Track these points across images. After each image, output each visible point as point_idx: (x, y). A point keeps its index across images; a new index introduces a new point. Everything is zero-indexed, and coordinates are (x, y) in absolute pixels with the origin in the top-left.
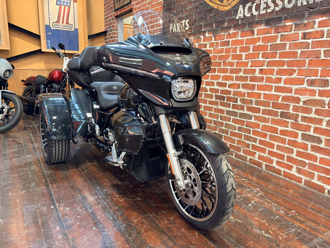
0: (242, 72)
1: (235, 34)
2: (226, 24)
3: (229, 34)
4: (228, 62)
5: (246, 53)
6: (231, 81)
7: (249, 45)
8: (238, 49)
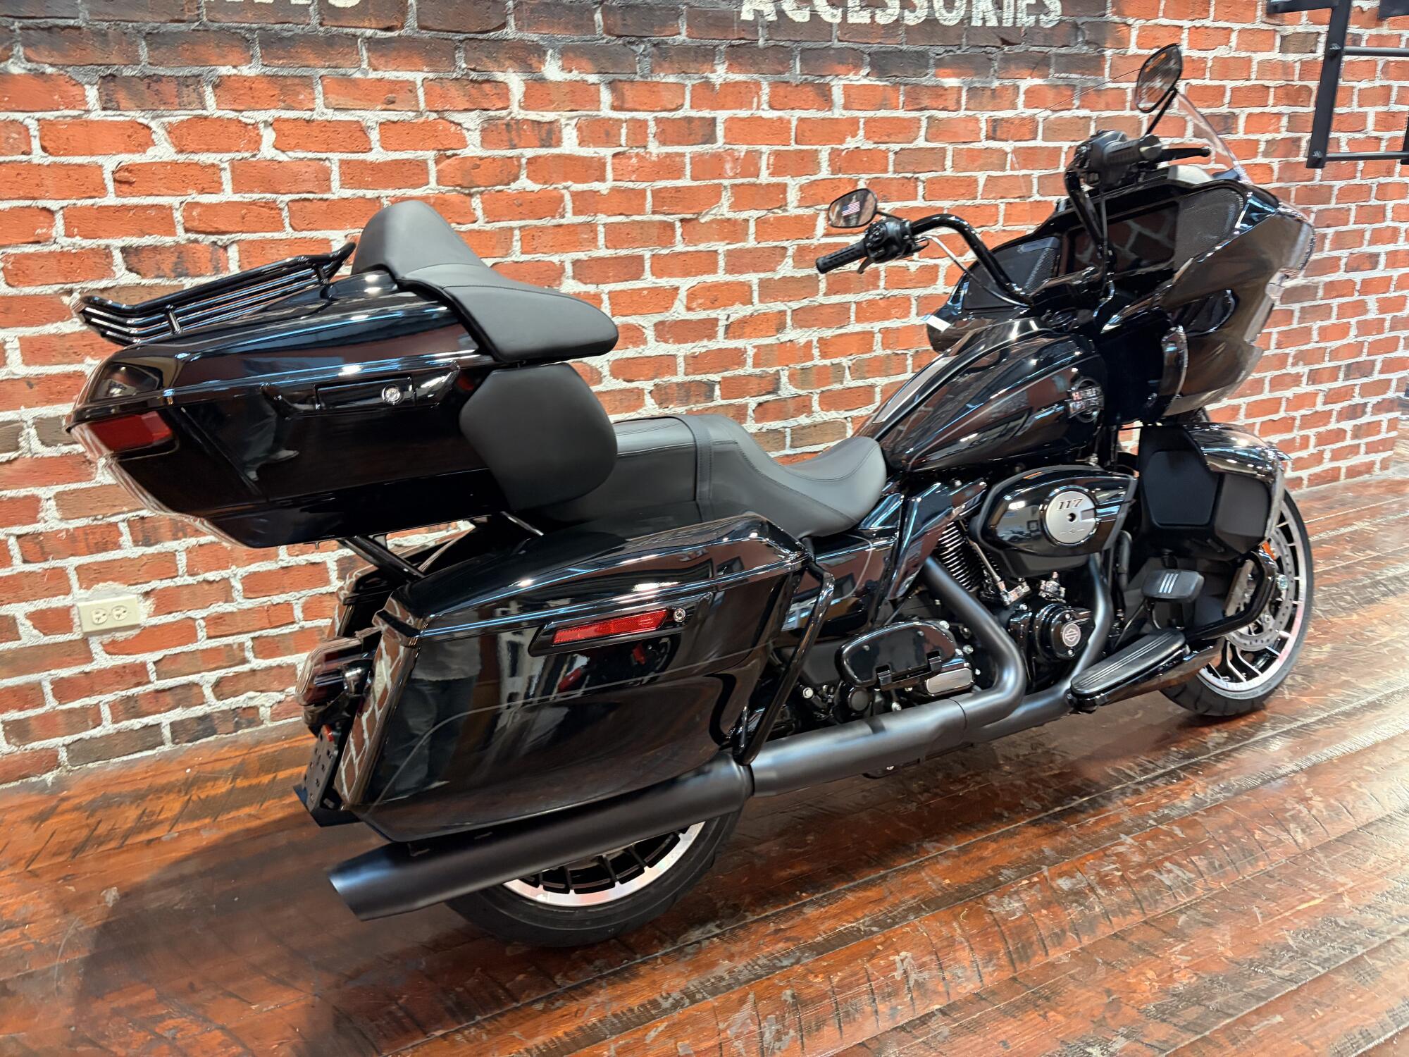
0: (789, 261)
1: (743, 89)
2: (684, 30)
3: (708, 84)
4: (712, 221)
5: (804, 180)
6: (738, 306)
7: (814, 147)
8: (764, 157)
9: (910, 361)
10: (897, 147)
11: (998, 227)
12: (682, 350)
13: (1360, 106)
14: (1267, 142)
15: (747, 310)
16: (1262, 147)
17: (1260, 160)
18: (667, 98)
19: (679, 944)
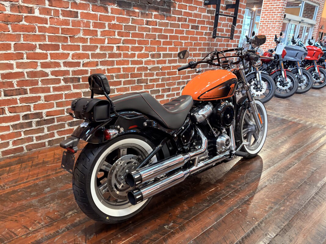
0: (99, 49)
1: (85, 5)
3: (75, 3)
4: (78, 38)
5: (102, 30)
6: (85, 59)
7: (104, 22)
8: (91, 23)
9: (130, 76)
10: (125, 24)
11: (149, 45)
12: (71, 69)
13: (223, 27)
14: (205, 33)
15: (88, 60)
16: (204, 33)
17: (204, 36)
18: (64, 5)
19: (66, 216)
